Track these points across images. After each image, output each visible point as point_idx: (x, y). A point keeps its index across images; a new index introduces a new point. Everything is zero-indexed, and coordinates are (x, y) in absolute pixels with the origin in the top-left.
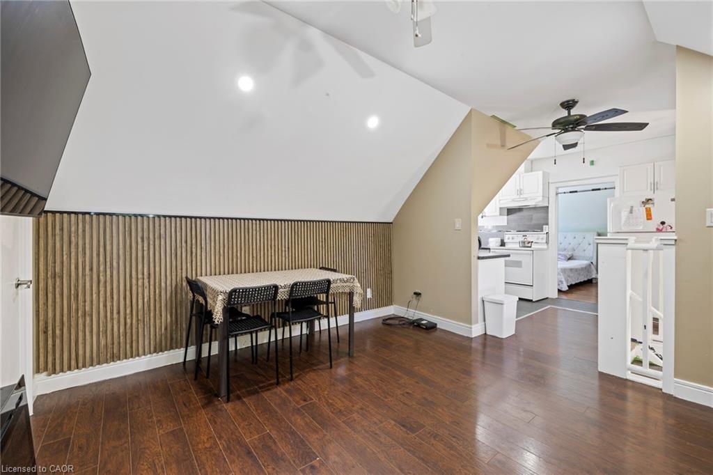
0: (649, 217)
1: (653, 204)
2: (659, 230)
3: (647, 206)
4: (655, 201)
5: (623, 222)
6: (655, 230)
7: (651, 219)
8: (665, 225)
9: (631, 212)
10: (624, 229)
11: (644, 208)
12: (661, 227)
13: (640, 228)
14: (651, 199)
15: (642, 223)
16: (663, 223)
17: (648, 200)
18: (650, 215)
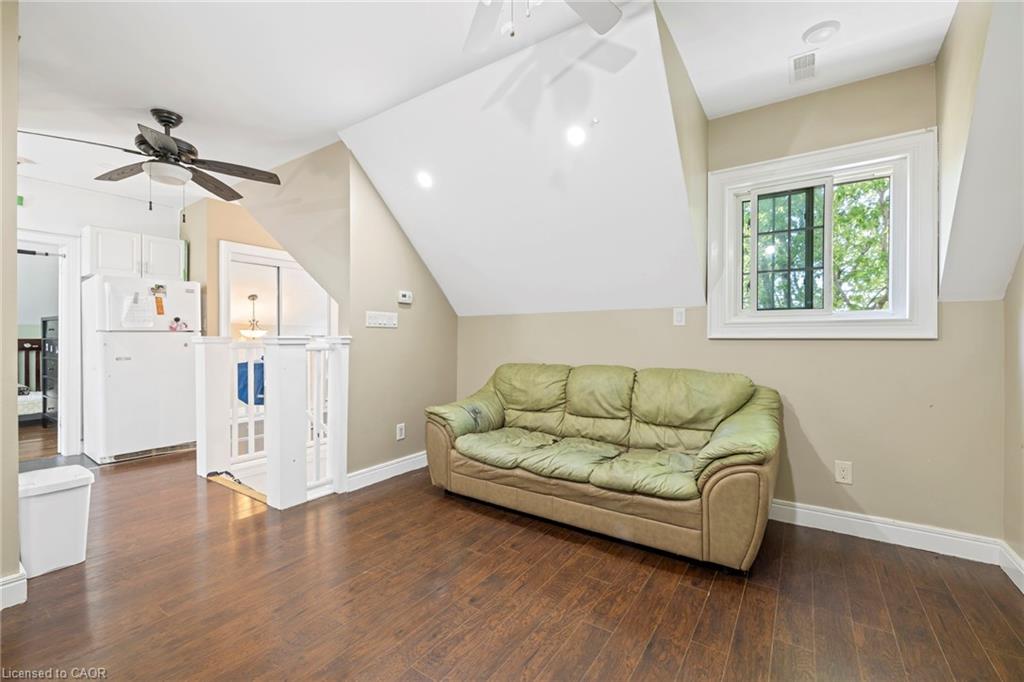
0: (160, 310)
1: (165, 293)
2: (173, 329)
3: (157, 295)
4: (168, 290)
5: (124, 316)
6: (168, 329)
7: (163, 313)
8: (179, 323)
9: (136, 301)
10: (126, 326)
11: (153, 298)
12: (175, 324)
13: (150, 325)
14: (162, 287)
15: (152, 320)
16: (177, 320)
17: (159, 287)
18: (162, 307)
